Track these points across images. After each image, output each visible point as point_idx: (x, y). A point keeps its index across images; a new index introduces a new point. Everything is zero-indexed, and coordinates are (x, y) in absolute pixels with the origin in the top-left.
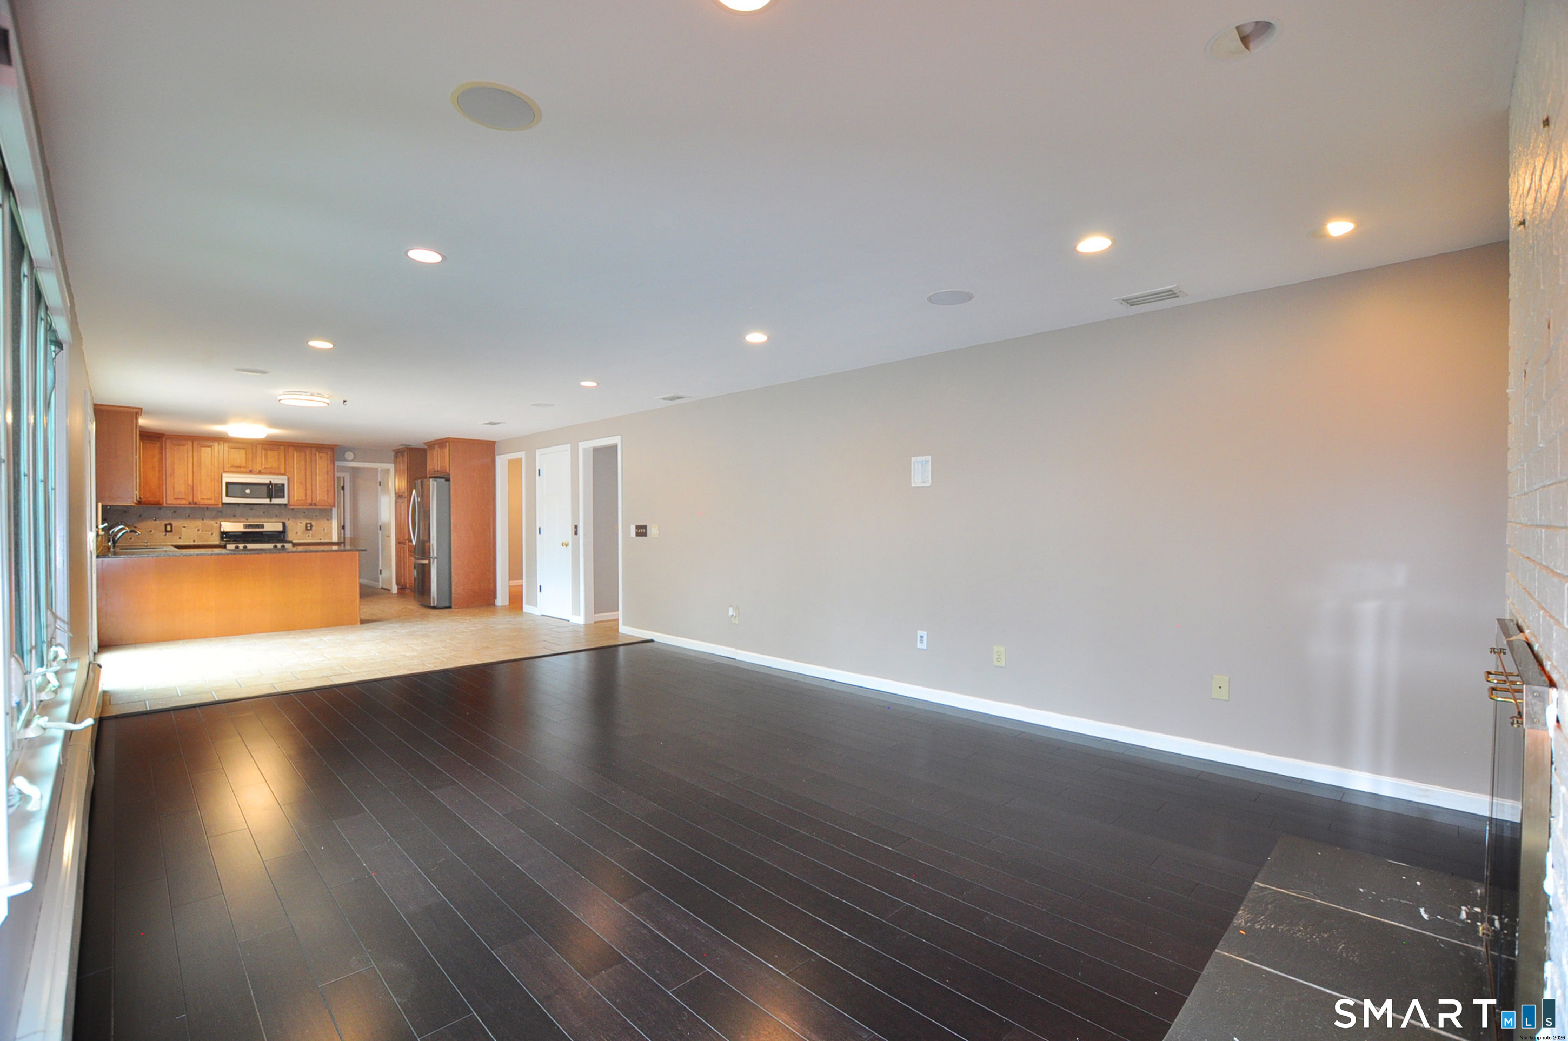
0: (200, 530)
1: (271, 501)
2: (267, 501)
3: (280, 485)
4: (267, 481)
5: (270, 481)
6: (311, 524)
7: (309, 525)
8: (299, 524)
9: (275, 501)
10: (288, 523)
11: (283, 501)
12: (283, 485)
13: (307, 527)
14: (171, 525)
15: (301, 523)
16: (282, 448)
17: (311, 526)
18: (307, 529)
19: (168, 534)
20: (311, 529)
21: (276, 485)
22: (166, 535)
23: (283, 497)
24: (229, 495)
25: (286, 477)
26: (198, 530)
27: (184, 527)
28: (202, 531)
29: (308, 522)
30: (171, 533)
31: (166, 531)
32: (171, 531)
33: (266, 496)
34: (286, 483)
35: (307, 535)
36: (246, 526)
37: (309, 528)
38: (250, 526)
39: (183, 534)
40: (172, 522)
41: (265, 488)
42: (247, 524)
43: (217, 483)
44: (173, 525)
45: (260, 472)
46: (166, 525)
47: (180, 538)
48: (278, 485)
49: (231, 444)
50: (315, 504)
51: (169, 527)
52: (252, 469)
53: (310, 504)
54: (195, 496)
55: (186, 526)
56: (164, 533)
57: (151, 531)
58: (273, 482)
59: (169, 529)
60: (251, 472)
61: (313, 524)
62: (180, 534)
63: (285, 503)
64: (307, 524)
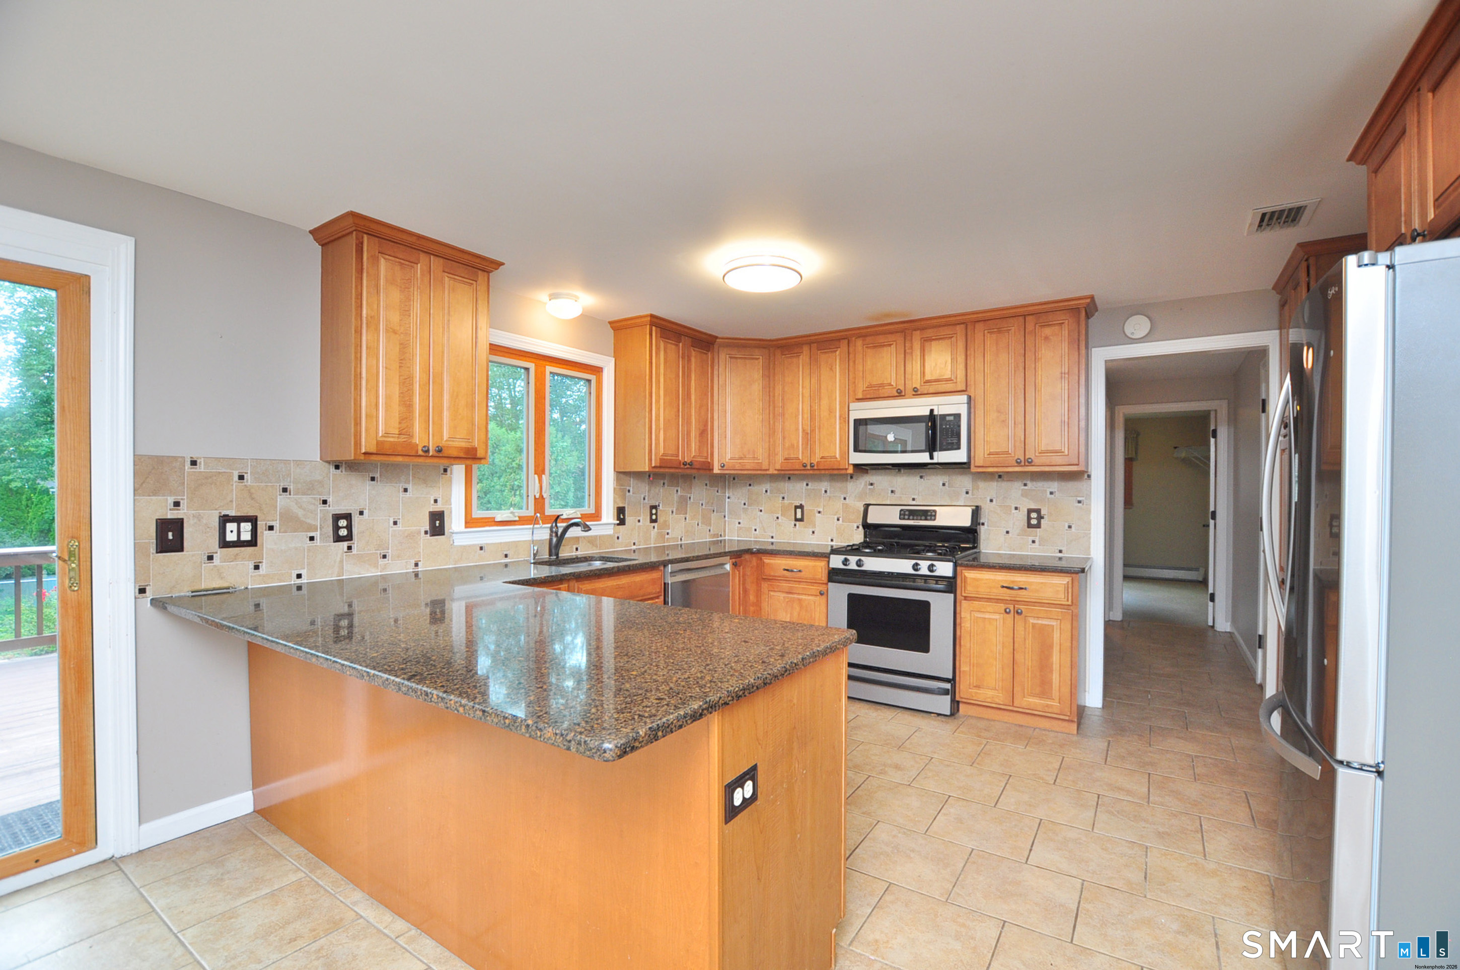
0: (841, 519)
1: (932, 457)
2: (924, 458)
3: (952, 418)
4: (929, 412)
5: (932, 411)
6: (1038, 511)
7: (1034, 515)
8: (1014, 511)
9: (942, 457)
10: (986, 508)
11: (959, 456)
12: (958, 416)
13: (1029, 518)
14: (801, 507)
15: (1016, 508)
16: (960, 329)
17: (1040, 517)
18: (1030, 526)
19: (797, 523)
20: (1038, 526)
21: (943, 417)
22: (795, 525)
23: (958, 447)
24: (861, 448)
25: (964, 398)
26: (838, 520)
27: (819, 512)
28: (843, 521)
29: (1033, 506)
30: (801, 523)
31: (796, 520)
32: (801, 520)
33: (923, 448)
34: (963, 411)
35: (1031, 539)
36: (903, 515)
37: (1034, 522)
38: (913, 514)
39: (817, 524)
40: (803, 503)
41: (922, 426)
42: (907, 510)
43: (840, 423)
44: (805, 508)
45: (916, 393)
46: (796, 507)
47: (813, 532)
48: (948, 418)
49: (869, 340)
50: (1030, 462)
51: (799, 511)
52: (902, 388)
53: (1018, 463)
54: (812, 452)
55: (821, 510)
56: (793, 522)
57: (778, 518)
58: (936, 413)
59: (799, 516)
60: (900, 394)
61: (1043, 513)
62: (814, 526)
63: (965, 460)
64: (1030, 511)
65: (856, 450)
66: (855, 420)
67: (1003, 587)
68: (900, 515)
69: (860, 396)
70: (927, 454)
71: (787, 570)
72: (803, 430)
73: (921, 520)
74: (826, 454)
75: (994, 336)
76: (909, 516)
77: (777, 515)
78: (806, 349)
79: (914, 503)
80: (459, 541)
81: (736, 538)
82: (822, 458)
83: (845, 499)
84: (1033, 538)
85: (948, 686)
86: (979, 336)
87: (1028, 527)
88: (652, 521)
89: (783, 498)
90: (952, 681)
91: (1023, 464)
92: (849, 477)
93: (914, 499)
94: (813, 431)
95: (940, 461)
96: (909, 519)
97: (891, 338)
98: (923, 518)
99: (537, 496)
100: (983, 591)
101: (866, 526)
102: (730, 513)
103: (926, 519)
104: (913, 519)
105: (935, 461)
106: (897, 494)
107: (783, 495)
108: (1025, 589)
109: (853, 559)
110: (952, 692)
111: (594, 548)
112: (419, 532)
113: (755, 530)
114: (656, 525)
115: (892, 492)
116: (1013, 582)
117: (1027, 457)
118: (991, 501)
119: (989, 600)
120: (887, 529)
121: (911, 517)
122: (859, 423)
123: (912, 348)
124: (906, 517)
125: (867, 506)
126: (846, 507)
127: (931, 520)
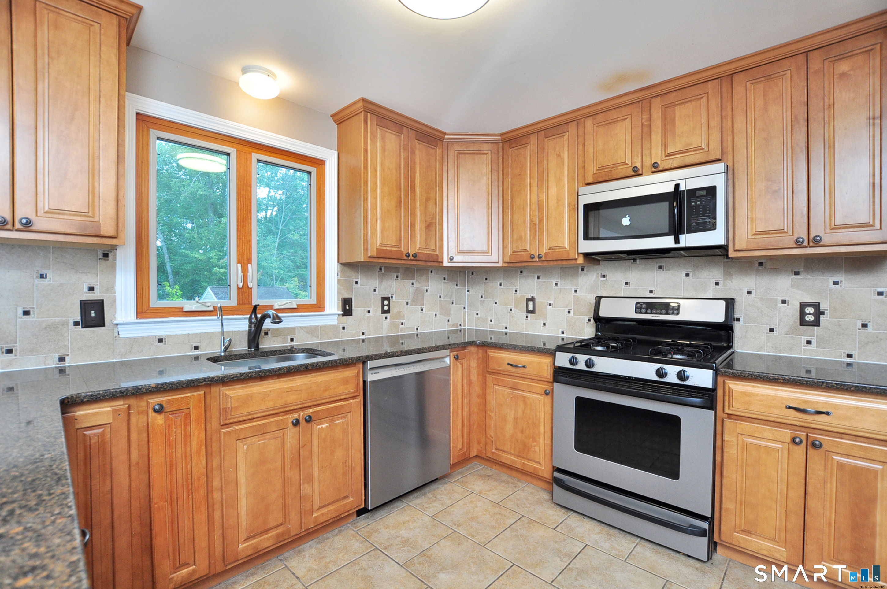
0: (571, 312)
1: (677, 241)
2: (668, 242)
3: (704, 193)
4: (670, 188)
5: (677, 186)
6: (816, 306)
7: (810, 310)
8: (780, 305)
9: (690, 240)
10: (742, 301)
12: (711, 191)
13: (802, 314)
14: (532, 299)
15: (784, 302)
16: (712, 86)
17: (819, 313)
18: (803, 322)
19: (529, 315)
20: (816, 323)
21: (692, 192)
22: (527, 317)
23: (713, 227)
24: (591, 235)
26: (569, 312)
27: (550, 305)
28: (574, 314)
29: (808, 299)
30: (533, 315)
31: (528, 312)
32: (533, 312)
33: (667, 231)
34: (719, 182)
35: (804, 339)
36: (639, 308)
37: (810, 318)
38: (651, 307)
39: (548, 316)
40: (535, 296)
42: (644, 303)
43: (569, 211)
44: (536, 301)
45: (656, 169)
46: (528, 300)
47: (544, 324)
48: (699, 193)
49: (600, 118)
50: (816, 242)
51: (530, 303)
52: (639, 165)
53: (799, 244)
54: (541, 242)
55: (552, 302)
56: (525, 314)
57: (511, 310)
58: (682, 188)
59: (530, 308)
60: (636, 173)
61: (822, 307)
62: (545, 318)
63: (722, 242)
64: (803, 306)
65: (586, 237)
66: (585, 206)
67: (790, 408)
68: (636, 308)
69: (591, 180)
70: (671, 238)
71: (511, 365)
72: (531, 221)
73: (661, 314)
74: (555, 245)
75: (761, 86)
76: (647, 309)
77: (511, 307)
78: (533, 139)
79: (651, 295)
80: (125, 333)
81: (475, 328)
82: (550, 248)
83: (576, 291)
84: (809, 338)
85: (705, 525)
86: (739, 90)
87: (801, 324)
88: (384, 312)
89: (516, 291)
90: (710, 520)
91: (805, 243)
92: (580, 270)
93: (651, 292)
94: (541, 221)
95: (689, 245)
96: (646, 313)
97: (625, 111)
98: (664, 312)
99: (241, 285)
100: (756, 410)
101: (598, 320)
102: (469, 305)
103: (667, 313)
104: (651, 313)
105: (682, 245)
106: (632, 286)
107: (515, 288)
108: (827, 413)
109: (582, 359)
110: (709, 534)
111: (314, 338)
112: (65, 324)
113: (491, 321)
114: (388, 315)
115: (627, 283)
116: (806, 402)
117: (812, 235)
118: (749, 293)
119: (766, 422)
120: (620, 322)
121: (649, 311)
122: (589, 208)
123: (650, 119)
124: (643, 311)
125: (599, 298)
126: (577, 300)
127: (673, 314)
